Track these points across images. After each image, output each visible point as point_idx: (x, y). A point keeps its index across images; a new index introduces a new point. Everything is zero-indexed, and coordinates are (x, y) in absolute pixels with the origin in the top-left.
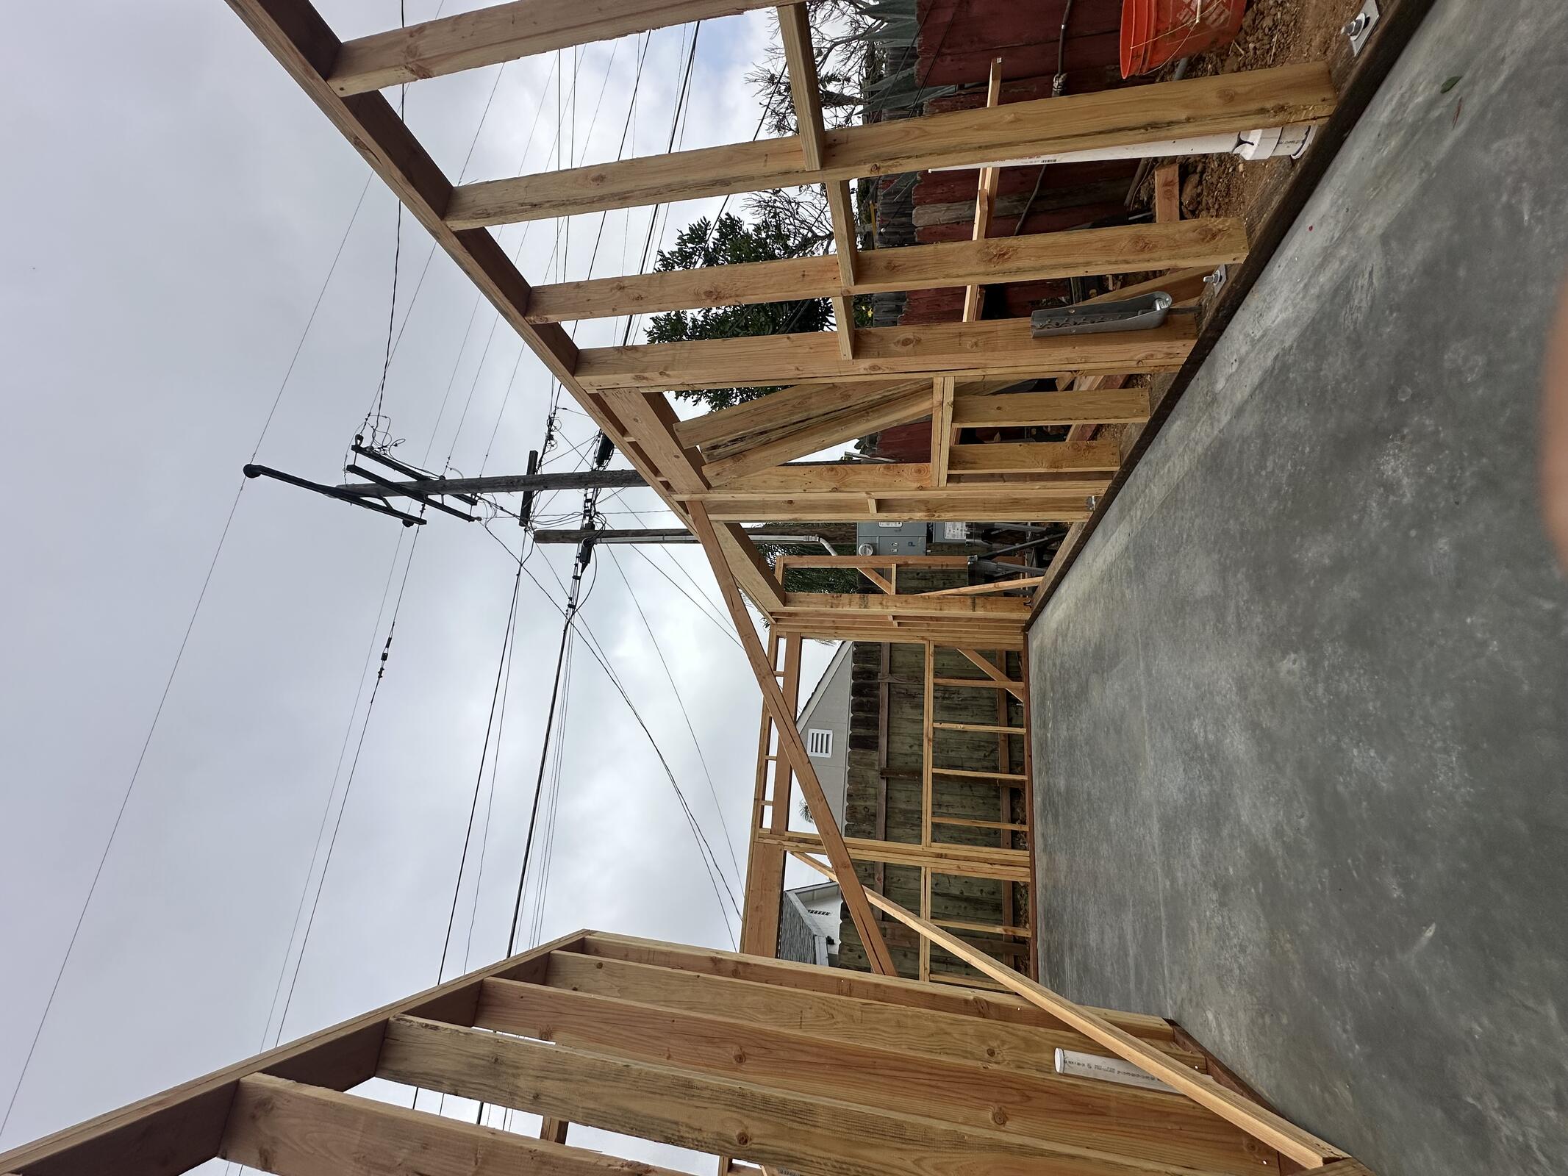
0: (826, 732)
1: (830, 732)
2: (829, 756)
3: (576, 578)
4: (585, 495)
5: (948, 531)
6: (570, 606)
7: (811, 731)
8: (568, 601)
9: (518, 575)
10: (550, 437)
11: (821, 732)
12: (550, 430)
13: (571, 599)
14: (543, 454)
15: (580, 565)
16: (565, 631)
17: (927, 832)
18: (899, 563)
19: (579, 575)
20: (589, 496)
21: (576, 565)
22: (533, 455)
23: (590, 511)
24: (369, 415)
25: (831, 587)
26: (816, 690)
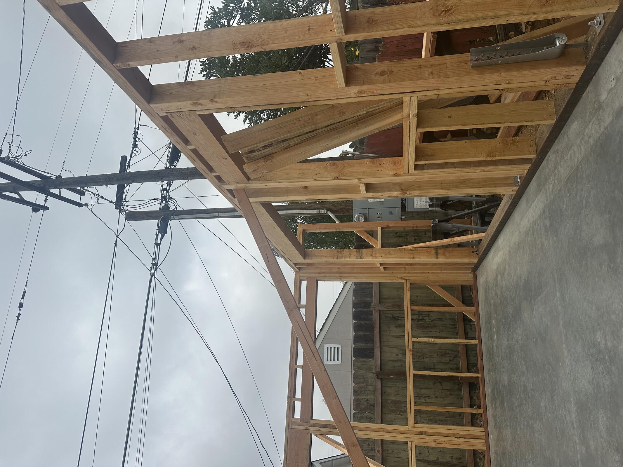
0: (336, 346)
1: (340, 346)
2: (339, 363)
3: (157, 244)
4: (162, 186)
5: (416, 203)
6: (153, 264)
7: (326, 346)
8: (151, 261)
9: (115, 244)
10: (135, 146)
11: (333, 346)
12: (135, 141)
13: (153, 259)
14: (131, 157)
15: (160, 235)
16: (150, 282)
17: (411, 415)
18: (382, 226)
19: (159, 242)
20: (165, 187)
21: (157, 235)
22: (124, 158)
23: (165, 197)
24: (6, 134)
25: (337, 244)
26: (328, 316)
